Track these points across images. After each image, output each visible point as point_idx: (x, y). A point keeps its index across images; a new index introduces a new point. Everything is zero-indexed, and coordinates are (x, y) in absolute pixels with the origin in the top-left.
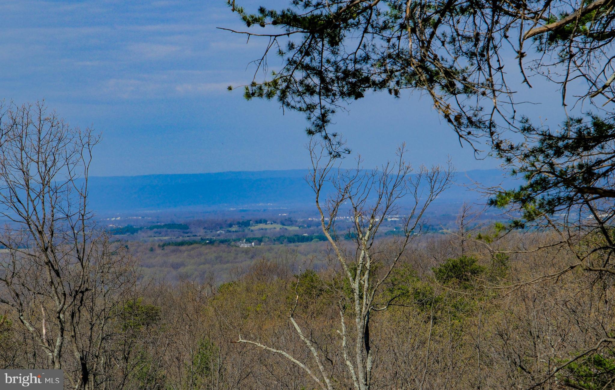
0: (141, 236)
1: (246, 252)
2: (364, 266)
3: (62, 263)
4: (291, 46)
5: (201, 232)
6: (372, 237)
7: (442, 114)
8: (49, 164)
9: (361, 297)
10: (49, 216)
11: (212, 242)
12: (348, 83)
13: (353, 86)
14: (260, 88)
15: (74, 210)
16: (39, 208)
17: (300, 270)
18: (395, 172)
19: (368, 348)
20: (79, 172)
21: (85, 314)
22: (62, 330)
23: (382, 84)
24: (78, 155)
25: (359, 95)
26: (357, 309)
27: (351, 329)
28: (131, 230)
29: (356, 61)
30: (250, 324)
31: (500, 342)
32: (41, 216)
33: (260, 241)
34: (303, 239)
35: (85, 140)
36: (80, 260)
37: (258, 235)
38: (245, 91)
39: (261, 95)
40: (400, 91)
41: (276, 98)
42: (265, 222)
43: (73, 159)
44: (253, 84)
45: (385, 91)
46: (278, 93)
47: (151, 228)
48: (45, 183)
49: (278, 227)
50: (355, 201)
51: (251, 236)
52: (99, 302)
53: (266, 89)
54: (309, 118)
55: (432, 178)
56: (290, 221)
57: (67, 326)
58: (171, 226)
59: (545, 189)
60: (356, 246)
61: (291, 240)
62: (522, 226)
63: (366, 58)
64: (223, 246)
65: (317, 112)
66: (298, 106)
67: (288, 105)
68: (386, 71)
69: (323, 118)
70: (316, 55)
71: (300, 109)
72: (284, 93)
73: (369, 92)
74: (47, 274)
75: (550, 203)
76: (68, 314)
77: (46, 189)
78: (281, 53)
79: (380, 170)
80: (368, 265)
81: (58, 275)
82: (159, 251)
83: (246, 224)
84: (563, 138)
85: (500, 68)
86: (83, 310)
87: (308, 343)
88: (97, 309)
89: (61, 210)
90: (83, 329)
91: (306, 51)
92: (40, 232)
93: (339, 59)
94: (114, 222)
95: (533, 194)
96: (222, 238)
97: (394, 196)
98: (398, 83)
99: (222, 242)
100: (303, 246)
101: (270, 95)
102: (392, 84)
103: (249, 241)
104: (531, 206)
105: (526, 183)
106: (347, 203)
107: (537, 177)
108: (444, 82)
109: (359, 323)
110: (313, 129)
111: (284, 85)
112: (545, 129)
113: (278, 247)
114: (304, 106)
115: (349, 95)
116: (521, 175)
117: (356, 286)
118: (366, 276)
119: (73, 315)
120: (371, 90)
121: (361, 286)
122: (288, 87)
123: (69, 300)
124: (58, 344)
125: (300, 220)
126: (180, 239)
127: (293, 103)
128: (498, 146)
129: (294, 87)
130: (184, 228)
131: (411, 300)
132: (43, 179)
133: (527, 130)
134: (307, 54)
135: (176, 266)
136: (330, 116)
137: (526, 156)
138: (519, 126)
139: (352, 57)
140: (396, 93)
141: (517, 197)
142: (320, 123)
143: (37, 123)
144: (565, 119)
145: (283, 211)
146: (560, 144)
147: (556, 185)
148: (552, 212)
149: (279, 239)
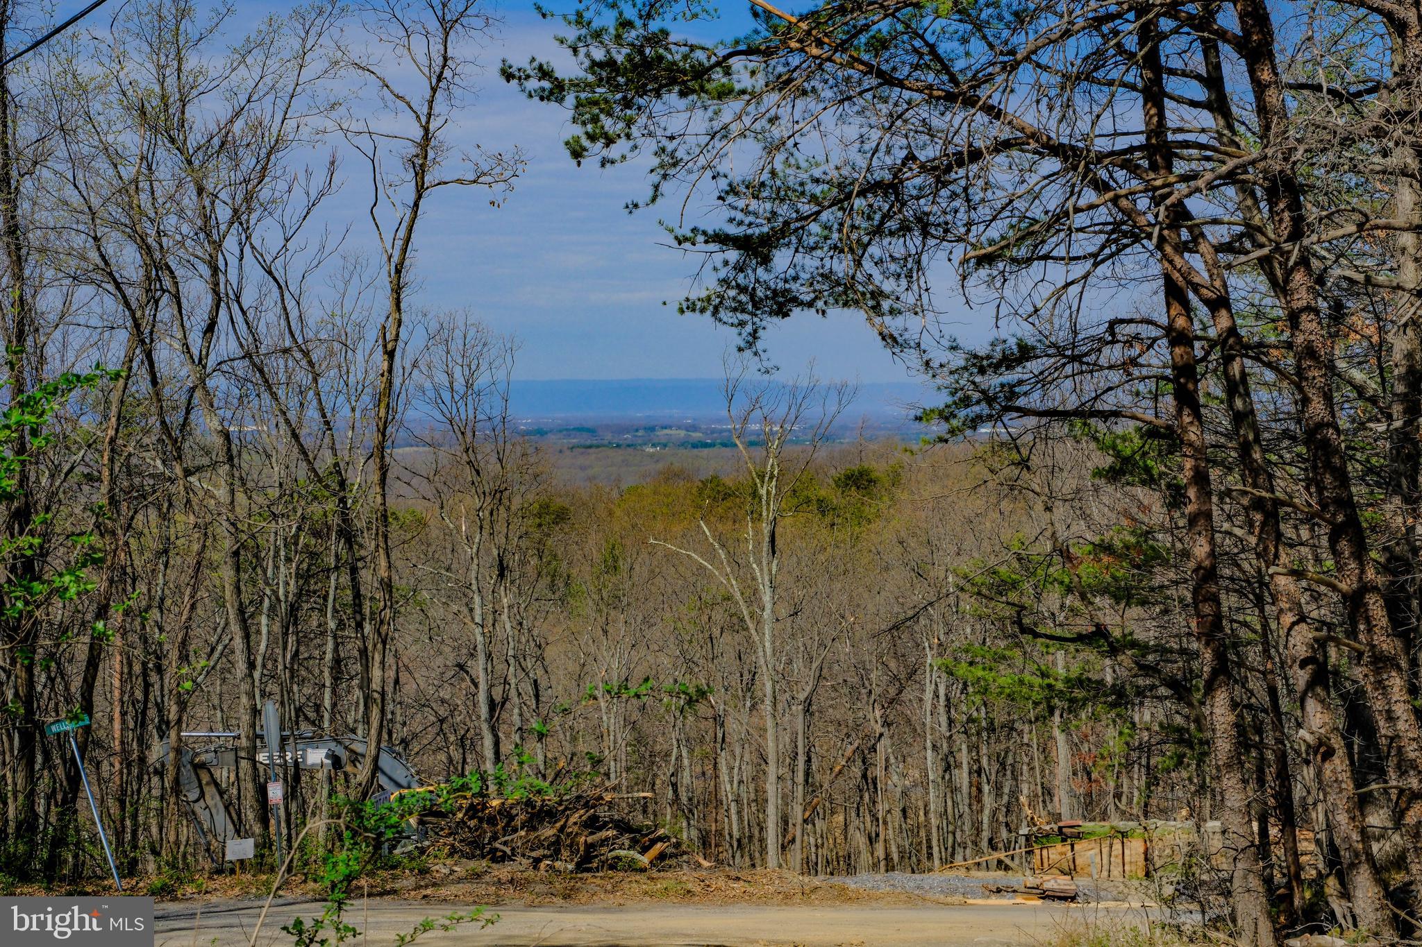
0: (552, 438)
1: (652, 456)
2: (772, 473)
3: (482, 464)
4: (726, 263)
5: (608, 437)
6: (780, 446)
7: (876, 332)
8: (473, 367)
9: (768, 504)
10: (471, 416)
11: (618, 446)
12: (776, 303)
13: (781, 305)
14: (694, 303)
15: (496, 413)
16: (462, 410)
17: (705, 476)
18: (806, 384)
19: (774, 553)
20: (501, 375)
21: (503, 513)
22: (481, 528)
23: (810, 304)
24: (501, 360)
25: (786, 315)
26: (764, 514)
27: (757, 532)
28: (541, 432)
29: (786, 281)
30: (659, 526)
31: (899, 549)
32: (463, 417)
33: (665, 446)
34: (706, 445)
35: (508, 345)
36: (500, 460)
37: (663, 441)
38: (678, 306)
39: (694, 310)
40: (828, 311)
41: (708, 313)
42: (670, 427)
43: (496, 363)
44: (688, 300)
45: (813, 310)
46: (711, 308)
47: (561, 431)
48: (468, 385)
49: (682, 433)
50: (765, 410)
51: (656, 441)
52: (516, 503)
53: (699, 305)
54: (740, 334)
55: (841, 391)
56: (694, 428)
57: (486, 525)
58: (580, 429)
59: (967, 406)
60: (765, 453)
61: (695, 446)
62: (946, 441)
63: (796, 278)
64: (630, 450)
65: (749, 328)
66: (730, 321)
67: (720, 320)
68: (815, 291)
69: (754, 334)
70: (750, 272)
71: (732, 325)
72: (716, 309)
73: (796, 312)
74: (468, 473)
75: (973, 420)
76: (487, 513)
77: (470, 392)
78: (715, 269)
79: (791, 383)
80: (776, 473)
81: (478, 473)
82: (568, 453)
83: (652, 429)
84: (988, 357)
85: (927, 290)
86: (502, 509)
87: (717, 546)
88: (513, 508)
89: (484, 412)
90: (500, 527)
91: (740, 268)
92: (463, 433)
93: (772, 276)
94: (525, 424)
95: (956, 411)
96: (629, 442)
97: (803, 406)
98: (826, 303)
99: (629, 446)
100: (706, 451)
101: (703, 310)
102: (820, 304)
103: (654, 445)
104: (955, 422)
105: (949, 400)
106: (758, 413)
107: (960, 394)
108: (870, 303)
109: (766, 529)
110: (743, 344)
111: (718, 300)
112: (971, 348)
113: (682, 451)
114: (736, 322)
115: (777, 314)
116: (945, 392)
117: (763, 492)
118: (774, 483)
119: (491, 514)
120: (799, 309)
121: (768, 493)
122: (721, 302)
123: (488, 499)
124: (477, 540)
125: (703, 426)
126: (589, 442)
127: (725, 319)
128: (927, 363)
129: (727, 303)
130: (591, 431)
131: (814, 507)
132: (467, 383)
133: (954, 348)
134: (742, 270)
135: (583, 468)
136: (761, 333)
137: (951, 373)
138: (947, 344)
139: (782, 276)
140: (824, 312)
141: (941, 413)
142: (751, 339)
143: (463, 329)
144: (991, 339)
145: (687, 418)
146: (985, 363)
147: (978, 402)
148: (974, 428)
149: (683, 444)
